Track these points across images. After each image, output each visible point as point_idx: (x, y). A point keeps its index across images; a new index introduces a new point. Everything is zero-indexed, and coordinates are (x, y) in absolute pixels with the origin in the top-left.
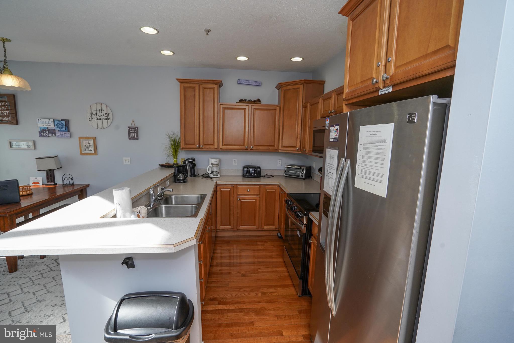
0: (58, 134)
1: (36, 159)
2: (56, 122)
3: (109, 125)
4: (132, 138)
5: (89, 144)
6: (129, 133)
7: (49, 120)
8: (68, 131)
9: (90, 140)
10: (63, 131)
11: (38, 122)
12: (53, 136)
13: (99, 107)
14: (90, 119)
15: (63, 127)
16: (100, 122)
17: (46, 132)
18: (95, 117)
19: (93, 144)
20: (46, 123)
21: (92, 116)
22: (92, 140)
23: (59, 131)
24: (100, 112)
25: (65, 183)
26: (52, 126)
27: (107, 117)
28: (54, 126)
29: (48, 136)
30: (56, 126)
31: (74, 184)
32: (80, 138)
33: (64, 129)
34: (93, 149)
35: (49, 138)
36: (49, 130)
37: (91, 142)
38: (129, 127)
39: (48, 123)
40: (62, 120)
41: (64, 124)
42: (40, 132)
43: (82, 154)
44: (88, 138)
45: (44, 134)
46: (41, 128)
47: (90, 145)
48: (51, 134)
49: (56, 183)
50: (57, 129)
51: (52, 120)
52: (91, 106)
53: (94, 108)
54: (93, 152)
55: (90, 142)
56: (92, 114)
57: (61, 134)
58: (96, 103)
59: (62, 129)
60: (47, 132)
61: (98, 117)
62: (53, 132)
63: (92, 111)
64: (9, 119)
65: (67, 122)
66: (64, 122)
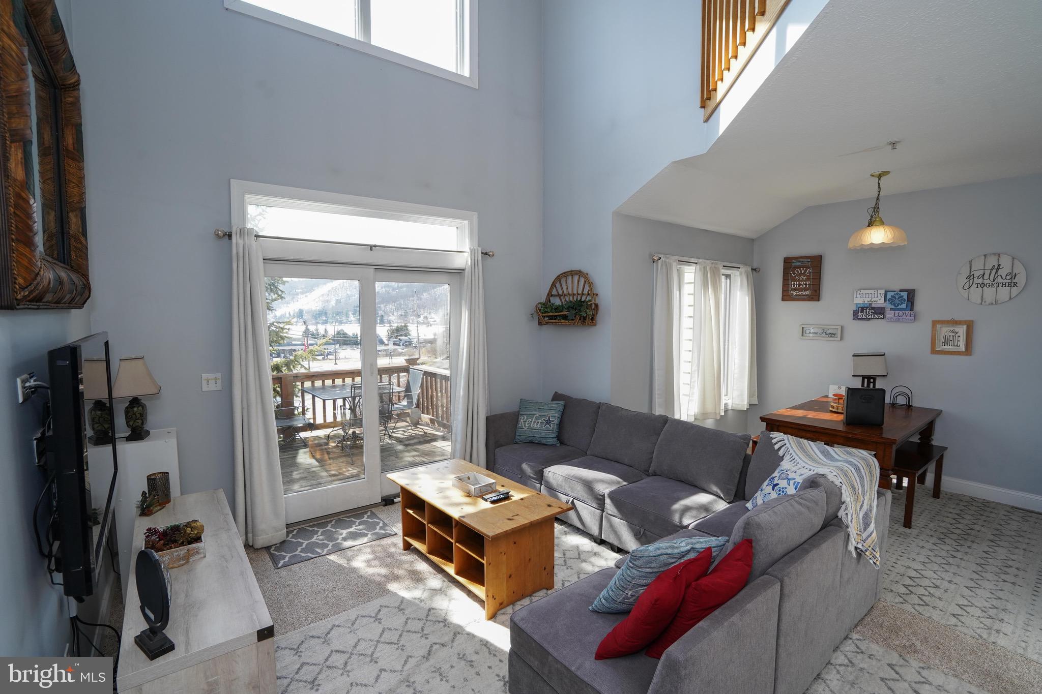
0: (889, 314)
1: (853, 356)
2: (890, 295)
5: (954, 334)
7: (876, 292)
8: (912, 309)
10: (901, 310)
11: (855, 296)
12: (879, 318)
14: (967, 286)
15: (902, 303)
16: (989, 291)
17: (866, 313)
18: (979, 281)
19: (964, 334)
20: (870, 297)
21: (972, 280)
22: (965, 327)
23: (891, 309)
24: (994, 271)
25: (898, 402)
26: (879, 302)
28: (885, 301)
29: (869, 319)
30: (889, 301)
32: (935, 323)
33: (903, 306)
34: (962, 343)
35: (871, 322)
36: (873, 308)
37: (962, 330)
39: (873, 297)
40: (901, 291)
41: (905, 297)
42: (856, 312)
43: (934, 352)
44: (954, 322)
45: (862, 316)
46: (859, 306)
47: (957, 335)
48: (875, 315)
50: (888, 306)
51: (883, 292)
52: (970, 261)
53: (978, 265)
54: (962, 348)
55: (957, 329)
56: (972, 277)
57: (896, 315)
58: (985, 255)
59: (900, 307)
60: (869, 312)
61: (986, 282)
62: (879, 312)
63: (972, 270)
64: (808, 292)
65: (911, 294)
66: (905, 295)
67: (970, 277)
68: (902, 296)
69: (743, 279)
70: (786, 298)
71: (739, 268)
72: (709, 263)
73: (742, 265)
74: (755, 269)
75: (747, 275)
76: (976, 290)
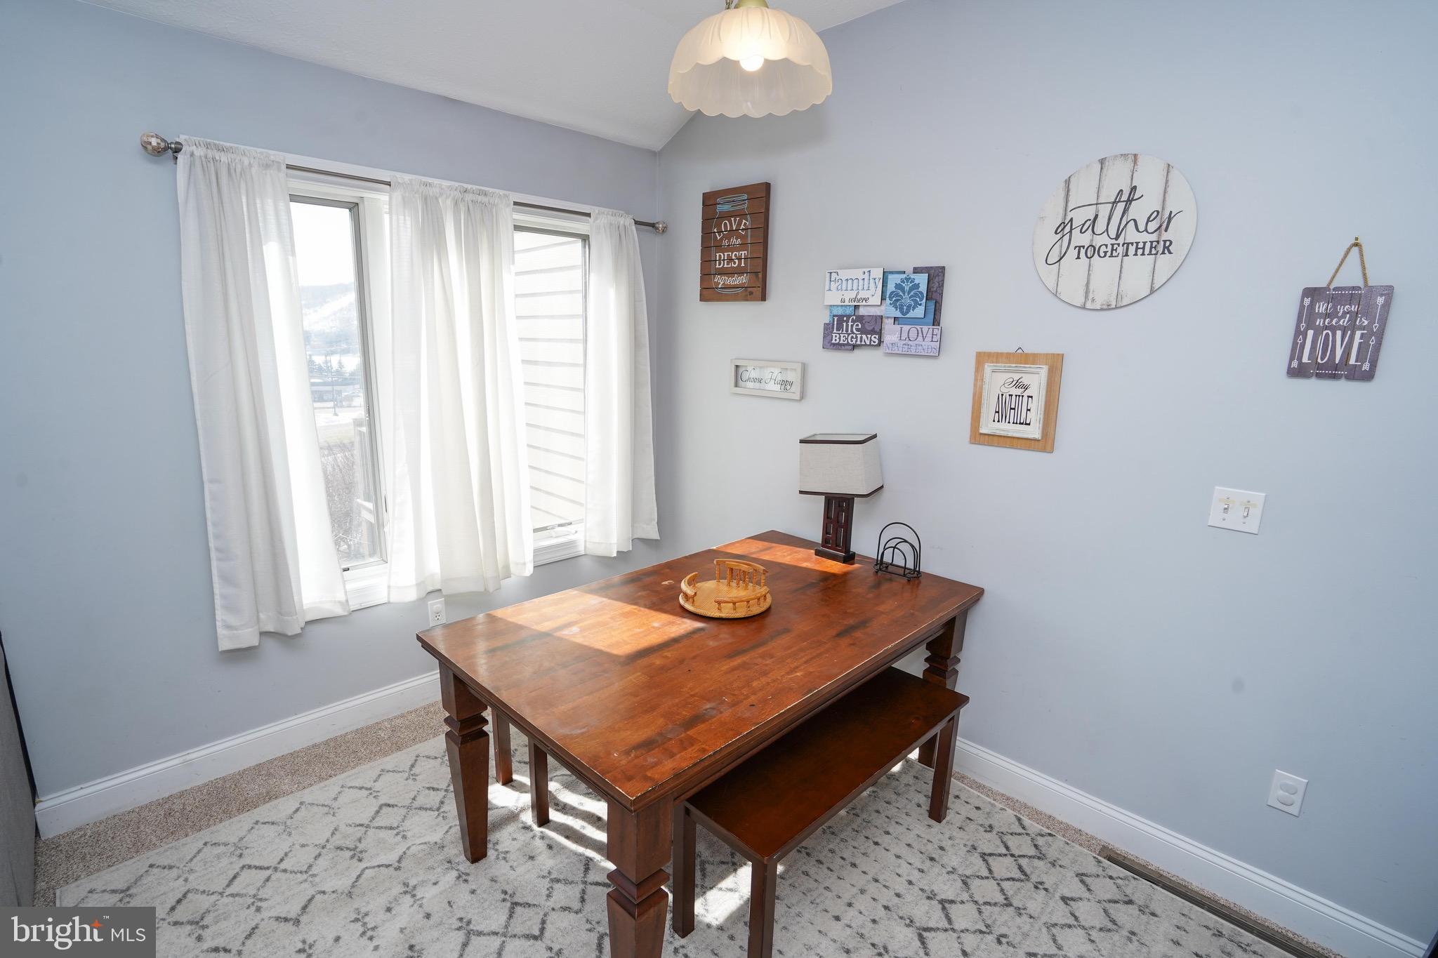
0: (891, 333)
1: (802, 441)
2: (893, 280)
3: (1156, 286)
4: (1319, 366)
5: (1019, 392)
6: (1299, 333)
7: (866, 276)
8: (936, 322)
9: (1033, 368)
10: (914, 321)
11: (827, 288)
12: (870, 345)
13: (1117, 180)
14: (1054, 257)
15: (917, 304)
16: (1104, 268)
17: (847, 331)
18: (1083, 239)
19: (1043, 392)
20: (855, 288)
21: (1066, 238)
22: (1043, 371)
23: (895, 321)
24: (1121, 206)
25: (887, 559)
26: (873, 303)
27: (1154, 237)
28: (883, 299)
29: (854, 347)
30: (890, 298)
31: (919, 572)
32: (981, 360)
33: (919, 312)
34: (1036, 417)
35: (857, 352)
36: (860, 319)
37: (1036, 379)
38: (1311, 293)
39: (860, 288)
40: (917, 270)
41: (923, 288)
42: (828, 329)
43: (979, 438)
44: (1024, 358)
45: (840, 338)
46: (835, 312)
47: (1026, 394)
48: (864, 336)
49: (853, 549)
50: (888, 310)
51: (878, 273)
52: (1068, 182)
53: (1083, 192)
55: (1026, 380)
56: (1068, 229)
57: (904, 335)
58: (1102, 162)
59: (911, 314)
60: (852, 326)
61: (1099, 241)
62: (873, 327)
63: (1071, 206)
64: (742, 280)
65: (936, 276)
66: (922, 280)
67: (1064, 228)
68: (917, 286)
69: (603, 245)
70: (709, 293)
71: (589, 215)
72: (450, 188)
73: (603, 209)
74: (653, 225)
75: (620, 236)
76: (1074, 267)
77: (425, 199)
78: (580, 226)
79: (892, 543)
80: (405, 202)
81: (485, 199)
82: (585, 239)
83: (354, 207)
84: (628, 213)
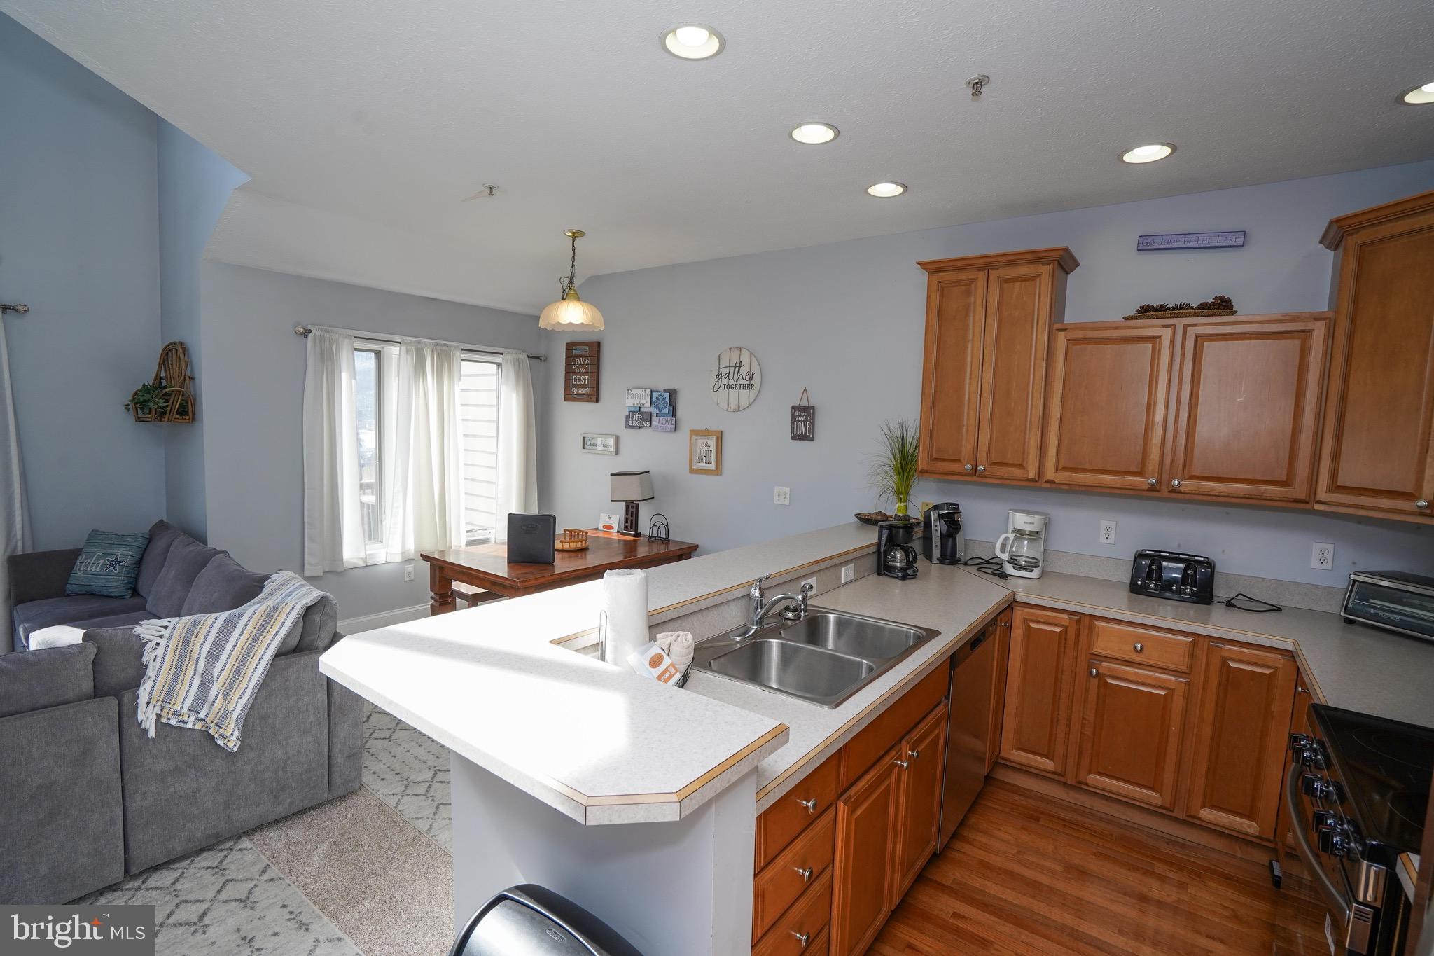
0: (655, 421)
1: (612, 474)
2: (655, 395)
3: (751, 402)
4: (799, 436)
5: (706, 448)
6: (792, 423)
7: (644, 392)
8: (674, 416)
9: (711, 437)
10: (664, 415)
11: (626, 397)
12: (646, 426)
13: (735, 359)
14: (716, 389)
15: (665, 407)
16: (733, 393)
17: (636, 419)
18: (725, 381)
19: (715, 448)
20: (639, 398)
21: (720, 380)
22: (715, 438)
23: (657, 415)
24: (737, 368)
25: (655, 534)
26: (647, 407)
27: (748, 382)
28: (651, 404)
29: (640, 427)
30: (654, 403)
31: (669, 540)
32: (693, 433)
33: (666, 411)
34: (713, 459)
35: (641, 430)
36: (642, 413)
37: (712, 442)
38: (793, 407)
39: (641, 398)
40: (665, 391)
41: (667, 400)
42: (627, 418)
43: (692, 470)
44: (707, 433)
45: (633, 423)
46: (631, 410)
47: (709, 449)
48: (644, 422)
49: (639, 531)
50: (655, 411)
51: (649, 391)
52: (719, 356)
53: (725, 363)
54: (713, 466)
55: (709, 442)
57: (660, 422)
58: (730, 349)
59: (663, 412)
60: (638, 417)
61: (732, 382)
62: (648, 417)
63: (721, 367)
64: (587, 390)
65: (673, 394)
66: (667, 395)
67: (719, 375)
68: (665, 399)
69: (509, 370)
70: (569, 397)
71: (502, 354)
72: (430, 343)
73: (510, 350)
74: (538, 358)
75: (518, 365)
76: (723, 392)
77: (417, 350)
78: (498, 359)
79: (658, 524)
80: (407, 351)
81: (447, 349)
82: (499, 365)
83: (378, 354)
84: (524, 352)
